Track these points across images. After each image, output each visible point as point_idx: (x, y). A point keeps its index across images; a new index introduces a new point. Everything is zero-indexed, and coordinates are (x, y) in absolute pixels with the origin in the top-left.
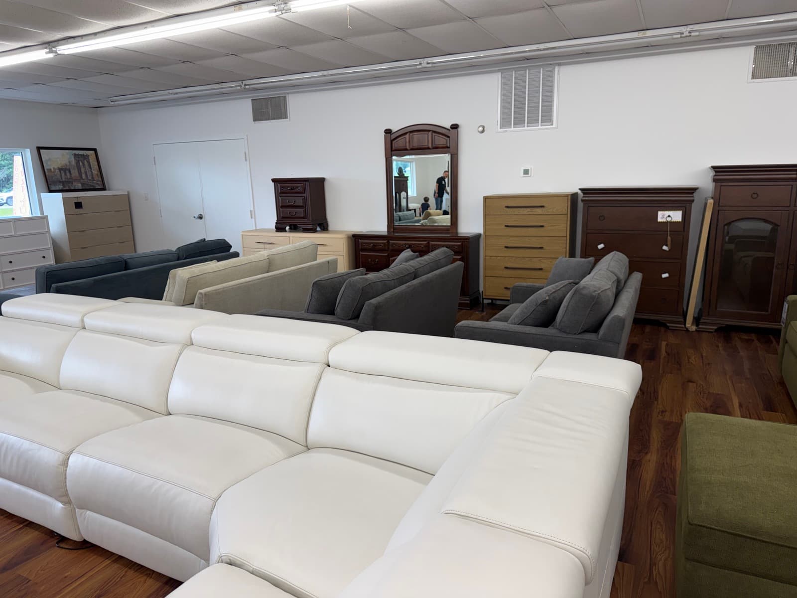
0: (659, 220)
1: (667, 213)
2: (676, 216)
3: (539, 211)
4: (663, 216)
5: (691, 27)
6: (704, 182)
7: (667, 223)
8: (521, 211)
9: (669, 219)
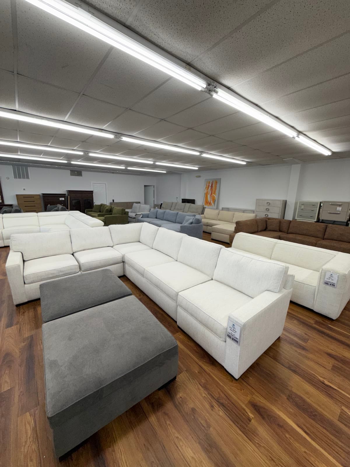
0: (60, 200)
1: (61, 198)
2: (63, 199)
3: (33, 198)
4: (61, 199)
6: (66, 193)
7: (61, 200)
8: (28, 198)
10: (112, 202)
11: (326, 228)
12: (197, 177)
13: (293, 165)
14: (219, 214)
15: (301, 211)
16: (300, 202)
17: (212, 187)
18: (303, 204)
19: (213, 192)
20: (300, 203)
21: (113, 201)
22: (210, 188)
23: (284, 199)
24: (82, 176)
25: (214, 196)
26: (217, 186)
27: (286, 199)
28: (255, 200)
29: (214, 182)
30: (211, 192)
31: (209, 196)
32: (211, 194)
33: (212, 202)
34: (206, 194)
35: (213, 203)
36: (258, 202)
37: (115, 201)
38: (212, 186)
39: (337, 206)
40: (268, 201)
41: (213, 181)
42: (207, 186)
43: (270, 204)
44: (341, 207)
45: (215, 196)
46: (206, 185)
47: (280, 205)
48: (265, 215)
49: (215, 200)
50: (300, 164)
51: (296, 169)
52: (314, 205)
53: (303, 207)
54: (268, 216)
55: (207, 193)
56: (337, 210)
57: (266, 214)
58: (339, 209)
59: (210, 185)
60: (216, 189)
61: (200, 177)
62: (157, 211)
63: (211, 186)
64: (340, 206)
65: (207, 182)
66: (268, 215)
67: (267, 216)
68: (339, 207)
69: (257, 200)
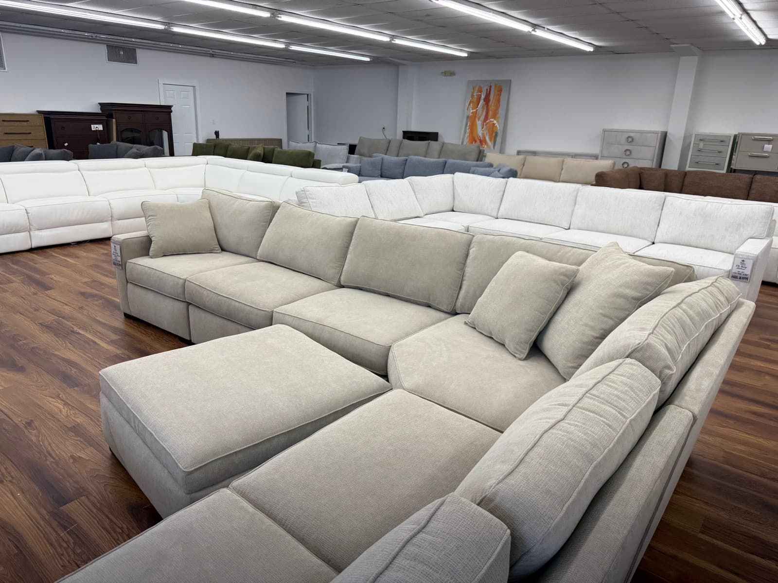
0: (93, 129)
1: (96, 126)
2: (100, 127)
3: (25, 124)
4: (94, 127)
5: (96, 34)
7: (96, 131)
8: (12, 123)
9: (97, 129)
10: (214, 137)
11: (752, 182)
12: (445, 74)
13: (683, 59)
14: (524, 165)
15: (699, 153)
16: (696, 135)
17: (489, 100)
18: (702, 139)
19: (490, 113)
20: (695, 137)
21: (217, 133)
22: (482, 102)
23: (664, 130)
24: (136, 63)
25: (494, 124)
26: (502, 98)
27: (666, 130)
28: (601, 131)
29: (493, 89)
30: (484, 113)
31: (479, 123)
32: (486, 118)
33: (487, 138)
34: (472, 119)
35: (491, 140)
36: (607, 137)
37: (221, 137)
38: (487, 100)
39: (763, 143)
40: (632, 135)
41: (491, 87)
42: (475, 100)
43: (633, 140)
44: (771, 144)
45: (495, 122)
46: (472, 96)
47: (656, 143)
48: (623, 164)
49: (497, 134)
50: (697, 55)
51: (689, 65)
52: (722, 140)
53: (701, 145)
54: (628, 165)
55: (475, 114)
56: (765, 150)
57: (625, 163)
58: (768, 147)
59: (483, 97)
60: (498, 106)
61: (452, 74)
62: (382, 159)
63: (485, 100)
64: (769, 141)
65: (474, 89)
66: (629, 163)
67: (626, 165)
68: (769, 144)
69: (604, 131)
